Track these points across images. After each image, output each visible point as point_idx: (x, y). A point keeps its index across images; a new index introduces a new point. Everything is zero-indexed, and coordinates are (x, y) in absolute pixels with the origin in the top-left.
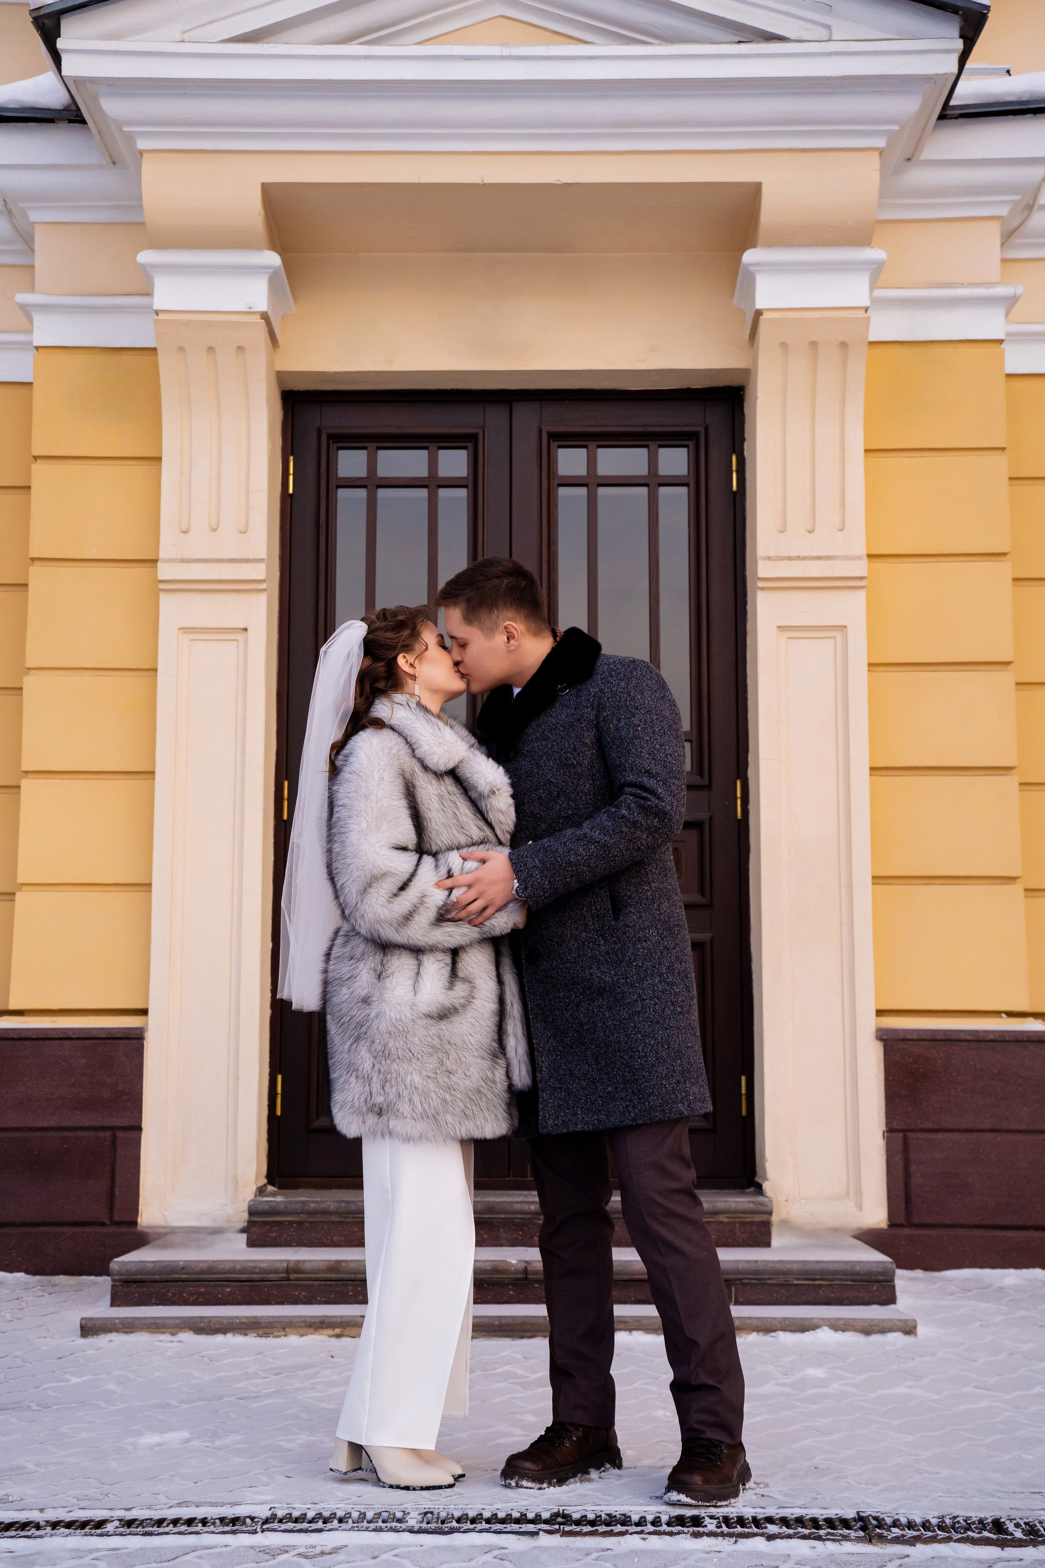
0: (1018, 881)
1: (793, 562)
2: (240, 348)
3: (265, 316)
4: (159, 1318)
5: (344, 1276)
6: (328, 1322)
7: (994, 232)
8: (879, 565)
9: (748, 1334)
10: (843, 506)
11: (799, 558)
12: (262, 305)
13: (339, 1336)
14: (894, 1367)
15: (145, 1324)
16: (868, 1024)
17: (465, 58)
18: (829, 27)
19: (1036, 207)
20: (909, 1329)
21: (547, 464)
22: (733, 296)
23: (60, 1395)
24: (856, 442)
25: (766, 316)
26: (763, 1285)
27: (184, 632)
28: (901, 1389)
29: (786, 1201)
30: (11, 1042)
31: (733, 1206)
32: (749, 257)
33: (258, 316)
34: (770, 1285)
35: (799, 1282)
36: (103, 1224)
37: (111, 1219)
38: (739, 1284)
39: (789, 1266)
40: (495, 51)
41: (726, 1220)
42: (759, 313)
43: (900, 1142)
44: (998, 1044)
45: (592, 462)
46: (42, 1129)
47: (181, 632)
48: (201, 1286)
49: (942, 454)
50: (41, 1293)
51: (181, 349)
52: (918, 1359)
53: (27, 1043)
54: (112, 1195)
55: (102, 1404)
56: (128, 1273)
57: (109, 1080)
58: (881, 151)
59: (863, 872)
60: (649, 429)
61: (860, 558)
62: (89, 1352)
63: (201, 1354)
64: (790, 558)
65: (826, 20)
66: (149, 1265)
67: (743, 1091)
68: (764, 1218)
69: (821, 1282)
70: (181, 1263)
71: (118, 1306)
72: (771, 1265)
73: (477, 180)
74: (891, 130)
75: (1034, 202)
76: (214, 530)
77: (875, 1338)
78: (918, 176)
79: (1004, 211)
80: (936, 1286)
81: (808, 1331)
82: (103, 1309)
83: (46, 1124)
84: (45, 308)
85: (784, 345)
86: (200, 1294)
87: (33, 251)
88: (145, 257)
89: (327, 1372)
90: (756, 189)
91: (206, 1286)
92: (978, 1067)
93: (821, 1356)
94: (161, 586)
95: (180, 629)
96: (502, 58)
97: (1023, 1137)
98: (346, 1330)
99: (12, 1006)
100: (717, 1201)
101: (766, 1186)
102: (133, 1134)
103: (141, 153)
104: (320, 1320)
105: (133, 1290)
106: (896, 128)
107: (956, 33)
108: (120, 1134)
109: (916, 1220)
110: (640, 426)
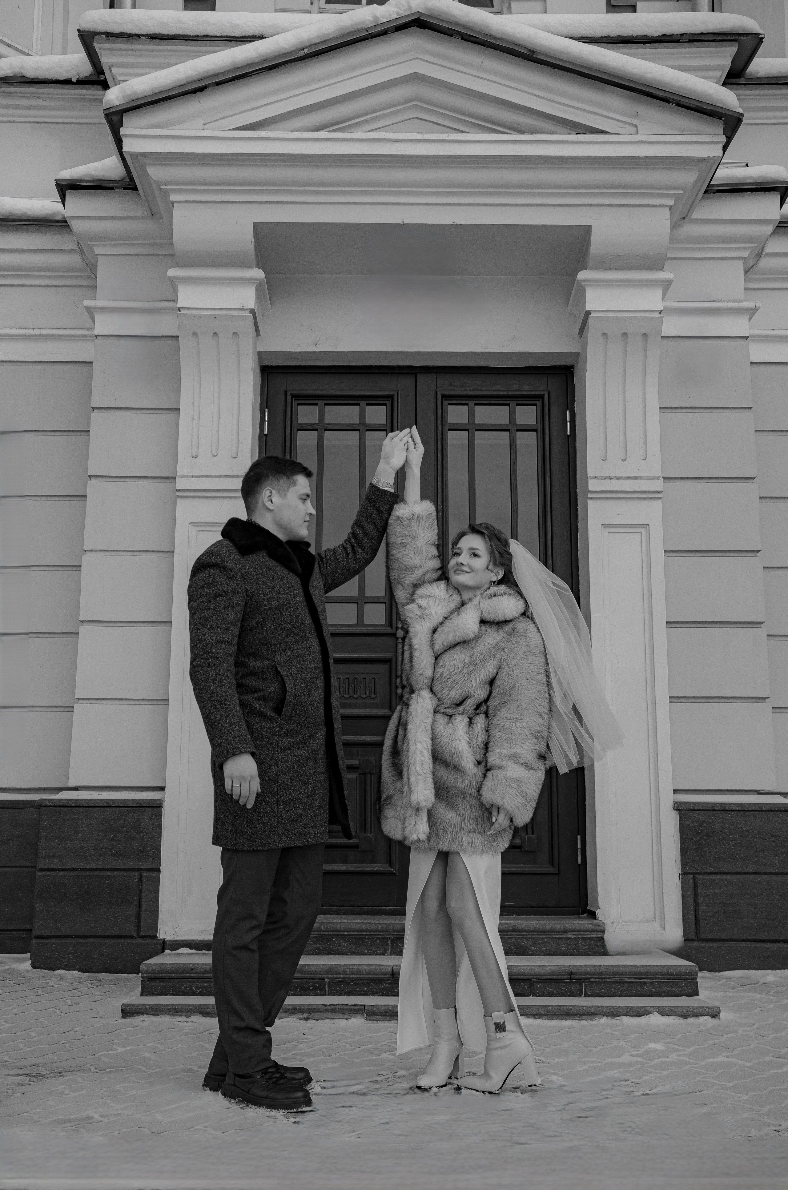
0: (767, 700)
1: (612, 480)
2: (235, 334)
3: (252, 312)
4: (178, 1005)
5: (306, 976)
6: (299, 1009)
7: (739, 267)
8: (671, 484)
9: (600, 1018)
10: (645, 443)
11: (616, 478)
12: (251, 305)
13: (306, 1019)
14: (710, 1042)
15: (168, 1009)
16: (668, 799)
17: (393, 141)
18: (636, 126)
19: (763, 254)
20: (715, 1014)
21: (441, 416)
22: (567, 305)
23: (111, 1061)
24: (654, 402)
25: (593, 314)
26: (605, 982)
27: (193, 526)
28: (721, 1059)
29: (612, 923)
30: (70, 809)
31: (578, 927)
32: (582, 275)
33: (248, 312)
34: (610, 982)
35: (630, 980)
36: (133, 937)
37: (138, 934)
38: (588, 982)
39: (623, 969)
40: (414, 136)
41: (573, 937)
42: (588, 313)
43: (691, 882)
44: (758, 812)
45: (471, 415)
46: (91, 870)
47: (191, 525)
48: (206, 982)
49: (710, 411)
50: (90, 986)
51: (195, 334)
52: (726, 1036)
53: (81, 809)
54: (139, 916)
55: (143, 1068)
56: (153, 972)
57: (138, 836)
58: (671, 207)
59: (663, 693)
60: (510, 393)
61: (658, 478)
62: (129, 1029)
63: (208, 1032)
64: (610, 478)
65: (634, 121)
66: (168, 966)
67: (579, 847)
68: (599, 935)
69: (645, 981)
70: (191, 965)
71: (146, 995)
72: (611, 968)
73: (400, 222)
74: (676, 194)
75: (762, 251)
76: (215, 456)
77: (691, 1020)
78: (689, 230)
79: (746, 254)
80: (721, 982)
81: (644, 1015)
82: (135, 998)
83: (94, 867)
84: (103, 310)
85: (605, 334)
86: (204, 987)
87: (96, 277)
88: (173, 272)
89: (302, 1046)
90: (588, 230)
91: (208, 982)
92: (744, 829)
93: (656, 1034)
94: (178, 494)
95: (190, 523)
96: (418, 141)
97: (773, 878)
98: (312, 1015)
99: (71, 784)
100: (566, 923)
101: (598, 913)
102: (154, 874)
103: (173, 203)
104: (293, 1007)
105: (156, 984)
106: (681, 192)
107: (721, 131)
108: (145, 874)
109: (703, 936)
110: (505, 391)
